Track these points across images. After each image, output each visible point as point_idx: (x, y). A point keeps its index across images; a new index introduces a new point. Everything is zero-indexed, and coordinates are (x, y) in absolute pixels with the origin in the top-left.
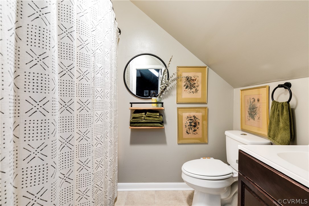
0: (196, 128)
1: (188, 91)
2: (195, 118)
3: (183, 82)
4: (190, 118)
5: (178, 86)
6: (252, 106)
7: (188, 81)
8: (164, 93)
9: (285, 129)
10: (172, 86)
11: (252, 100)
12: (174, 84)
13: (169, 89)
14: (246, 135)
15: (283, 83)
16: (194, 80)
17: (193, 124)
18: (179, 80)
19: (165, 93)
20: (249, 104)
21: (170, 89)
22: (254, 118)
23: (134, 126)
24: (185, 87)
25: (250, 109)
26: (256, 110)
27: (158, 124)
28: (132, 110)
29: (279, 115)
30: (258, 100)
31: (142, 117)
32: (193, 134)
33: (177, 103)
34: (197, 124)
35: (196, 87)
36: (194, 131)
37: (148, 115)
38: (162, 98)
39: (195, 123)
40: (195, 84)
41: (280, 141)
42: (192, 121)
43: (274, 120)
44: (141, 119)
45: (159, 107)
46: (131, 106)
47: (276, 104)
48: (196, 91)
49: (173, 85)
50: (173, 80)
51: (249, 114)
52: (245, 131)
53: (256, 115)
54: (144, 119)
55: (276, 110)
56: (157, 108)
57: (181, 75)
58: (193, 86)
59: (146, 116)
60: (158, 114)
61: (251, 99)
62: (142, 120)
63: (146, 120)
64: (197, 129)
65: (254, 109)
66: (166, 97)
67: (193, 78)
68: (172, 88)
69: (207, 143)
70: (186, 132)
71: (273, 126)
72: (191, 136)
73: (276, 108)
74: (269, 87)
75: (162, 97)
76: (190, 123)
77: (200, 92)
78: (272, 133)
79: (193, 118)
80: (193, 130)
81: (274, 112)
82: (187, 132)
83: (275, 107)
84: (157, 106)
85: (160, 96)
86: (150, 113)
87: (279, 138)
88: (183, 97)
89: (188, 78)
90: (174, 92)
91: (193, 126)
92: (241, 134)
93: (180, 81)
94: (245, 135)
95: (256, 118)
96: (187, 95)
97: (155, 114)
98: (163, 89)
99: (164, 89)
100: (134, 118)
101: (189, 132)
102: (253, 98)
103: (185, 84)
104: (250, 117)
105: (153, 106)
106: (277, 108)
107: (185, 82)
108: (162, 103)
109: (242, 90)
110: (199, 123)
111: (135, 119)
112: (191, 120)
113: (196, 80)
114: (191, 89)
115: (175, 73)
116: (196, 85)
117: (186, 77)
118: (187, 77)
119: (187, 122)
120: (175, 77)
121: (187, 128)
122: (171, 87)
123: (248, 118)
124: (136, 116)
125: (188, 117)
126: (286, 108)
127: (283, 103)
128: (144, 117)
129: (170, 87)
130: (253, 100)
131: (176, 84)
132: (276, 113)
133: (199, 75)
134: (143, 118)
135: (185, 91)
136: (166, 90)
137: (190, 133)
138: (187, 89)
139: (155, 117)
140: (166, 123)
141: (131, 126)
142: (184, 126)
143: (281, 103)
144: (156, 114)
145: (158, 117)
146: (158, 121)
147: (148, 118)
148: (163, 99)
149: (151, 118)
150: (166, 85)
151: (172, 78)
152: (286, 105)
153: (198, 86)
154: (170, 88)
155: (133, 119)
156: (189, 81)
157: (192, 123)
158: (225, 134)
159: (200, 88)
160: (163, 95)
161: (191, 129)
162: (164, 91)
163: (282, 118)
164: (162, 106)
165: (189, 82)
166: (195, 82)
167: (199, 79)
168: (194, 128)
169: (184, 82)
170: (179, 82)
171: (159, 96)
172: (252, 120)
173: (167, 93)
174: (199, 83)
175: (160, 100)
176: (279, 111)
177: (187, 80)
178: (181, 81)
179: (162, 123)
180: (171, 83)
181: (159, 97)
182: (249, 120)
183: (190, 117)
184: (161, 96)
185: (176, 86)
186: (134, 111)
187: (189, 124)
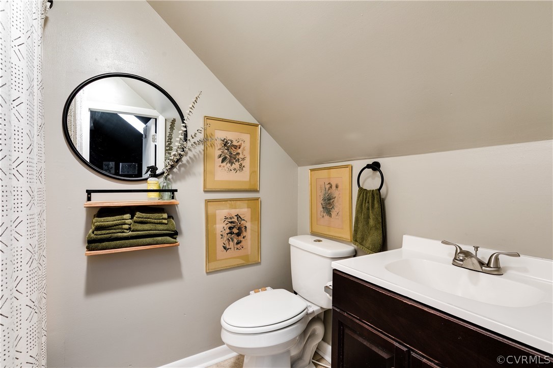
0: (240, 238)
1: (225, 167)
2: (239, 219)
3: (217, 148)
4: (230, 220)
5: (206, 156)
6: (328, 195)
7: (226, 148)
8: (175, 170)
9: (377, 229)
10: (194, 156)
11: (327, 187)
12: (199, 152)
13: (188, 161)
14: (322, 241)
15: (370, 162)
16: (236, 146)
17: (235, 231)
18: (209, 143)
19: (179, 170)
20: (323, 192)
21: (190, 161)
22: (330, 213)
23: (100, 247)
24: (221, 159)
25: (324, 200)
26: (333, 201)
27: (165, 237)
28: (89, 209)
29: (368, 209)
30: (337, 187)
31: (122, 225)
32: (236, 249)
33: (205, 191)
34: (243, 229)
35: (240, 160)
36: (238, 243)
37: (140, 219)
38: (171, 180)
39: (239, 229)
40: (238, 154)
41: (371, 247)
42: (234, 225)
43: (362, 216)
44: (120, 230)
45: (166, 199)
46: (89, 199)
47: (364, 192)
48: (241, 167)
49: (195, 154)
50: (197, 142)
51: (323, 208)
52: (318, 235)
53: (333, 210)
54: (130, 229)
55: (364, 202)
56: (161, 202)
57: (212, 134)
58: (235, 159)
59: (135, 222)
60: (165, 216)
61: (326, 184)
62: (123, 232)
63: (133, 231)
64: (242, 239)
65: (330, 200)
66: (181, 177)
67: (235, 143)
68: (194, 158)
69: (258, 263)
70: (223, 247)
71: (360, 225)
72: (232, 253)
73: (364, 198)
74: (352, 167)
75: (172, 178)
76: (230, 228)
77: (247, 170)
78: (359, 235)
79: (235, 219)
80: (236, 241)
81: (362, 205)
82: (225, 248)
83: (363, 196)
84: (161, 198)
85: (168, 175)
86: (144, 215)
87: (369, 242)
88: (217, 178)
89: (226, 142)
90: (199, 169)
91: (236, 234)
92: (314, 241)
93: (211, 146)
94: (319, 241)
95: (334, 213)
96: (224, 174)
97: (156, 215)
98: (176, 160)
99: (178, 161)
100: (98, 228)
101: (228, 247)
102: (329, 183)
103: (221, 153)
104: (324, 213)
105: (151, 199)
106: (366, 198)
107: (220, 149)
108: (173, 191)
109: (312, 170)
110: (246, 227)
111: (104, 232)
112: (231, 222)
113: (242, 147)
114: (232, 163)
115: (201, 129)
116: (241, 156)
117: (223, 141)
118: (225, 139)
119: (224, 228)
120: (200, 136)
121: (225, 239)
122: (192, 156)
123: (322, 214)
124: (106, 223)
125: (226, 218)
126: (377, 198)
127: (373, 190)
128: (130, 225)
129: (190, 157)
130: (329, 186)
131: (203, 153)
132: (365, 206)
133: (246, 137)
134: (126, 226)
135: (220, 166)
136: (180, 163)
137: (230, 249)
138: (224, 164)
139: (158, 223)
140: (181, 233)
141: (89, 249)
142: (219, 237)
143: (371, 190)
144: (160, 215)
145: (165, 221)
146: (165, 232)
147: (140, 227)
148: (175, 181)
149: (148, 225)
150: (182, 153)
151: (195, 140)
152: (377, 194)
153: (243, 159)
154: (189, 159)
155: (95, 232)
156: (228, 147)
157: (233, 228)
158: (289, 243)
159: (246, 163)
160: (174, 173)
161: (233, 240)
162: (176, 164)
163: (373, 213)
164: (173, 198)
165: (228, 149)
166: (239, 151)
167: (246, 145)
168: (237, 237)
169: (218, 150)
170: (208, 148)
171: (165, 175)
172: (327, 217)
173: (182, 169)
174: (245, 152)
175: (168, 185)
176: (368, 202)
177: (225, 145)
178: (213, 147)
179: (174, 234)
180: (192, 149)
181: (166, 178)
182: (323, 217)
183: (231, 218)
184: (170, 177)
185: (202, 156)
186: (95, 212)
187: (228, 231)
